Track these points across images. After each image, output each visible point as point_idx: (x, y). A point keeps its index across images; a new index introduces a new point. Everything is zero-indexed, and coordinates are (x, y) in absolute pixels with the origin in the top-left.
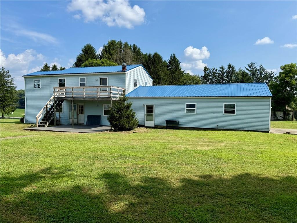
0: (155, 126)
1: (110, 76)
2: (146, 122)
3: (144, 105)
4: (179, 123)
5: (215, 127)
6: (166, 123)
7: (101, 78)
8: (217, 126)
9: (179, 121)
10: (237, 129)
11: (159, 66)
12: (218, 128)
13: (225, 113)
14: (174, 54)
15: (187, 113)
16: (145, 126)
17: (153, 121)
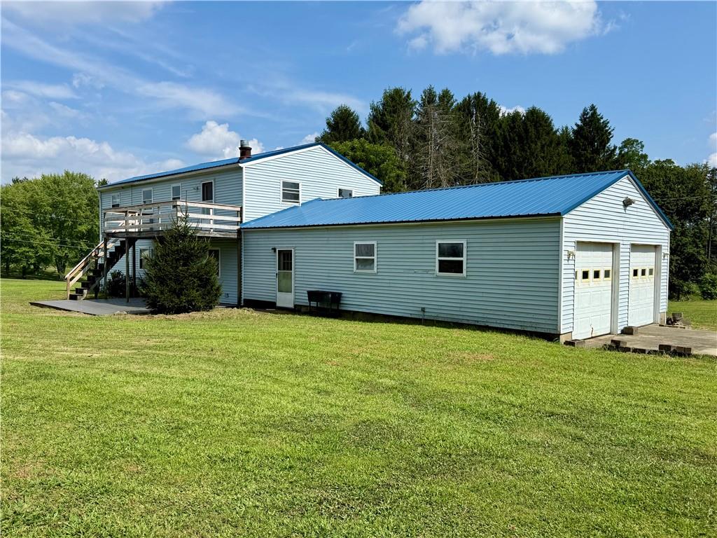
0: (295, 306)
1: (219, 178)
2: (279, 294)
3: (274, 249)
4: (342, 299)
5: (417, 314)
6: (309, 297)
7: (204, 184)
8: (423, 310)
9: (341, 294)
10: (470, 323)
11: (539, 144)
12: (426, 318)
13: (440, 271)
14: (593, 108)
15: (358, 271)
16: (279, 304)
17: (291, 292)
